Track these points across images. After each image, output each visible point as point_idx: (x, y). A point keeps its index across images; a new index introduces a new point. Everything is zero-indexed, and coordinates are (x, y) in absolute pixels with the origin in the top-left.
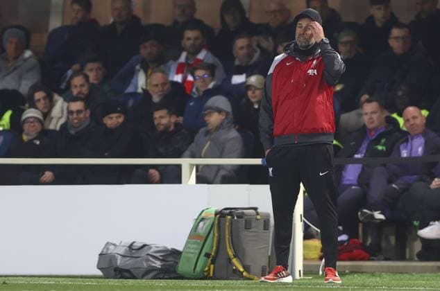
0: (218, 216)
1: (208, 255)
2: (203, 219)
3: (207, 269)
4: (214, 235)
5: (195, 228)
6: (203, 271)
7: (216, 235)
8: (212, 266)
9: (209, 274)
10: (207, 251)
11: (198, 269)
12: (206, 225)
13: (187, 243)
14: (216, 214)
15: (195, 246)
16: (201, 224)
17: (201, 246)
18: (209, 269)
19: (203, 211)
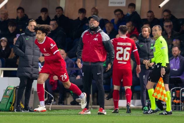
0: (15, 89)
1: (11, 103)
2: (8, 90)
3: (11, 108)
4: (13, 95)
5: (5, 93)
6: (9, 109)
7: (14, 95)
8: (13, 107)
9: (12, 109)
10: (11, 101)
11: (8, 108)
12: (10, 92)
13: (3, 98)
14: (14, 88)
15: (6, 100)
16: (8, 92)
17: (8, 100)
18: (12, 108)
19: (8, 87)
